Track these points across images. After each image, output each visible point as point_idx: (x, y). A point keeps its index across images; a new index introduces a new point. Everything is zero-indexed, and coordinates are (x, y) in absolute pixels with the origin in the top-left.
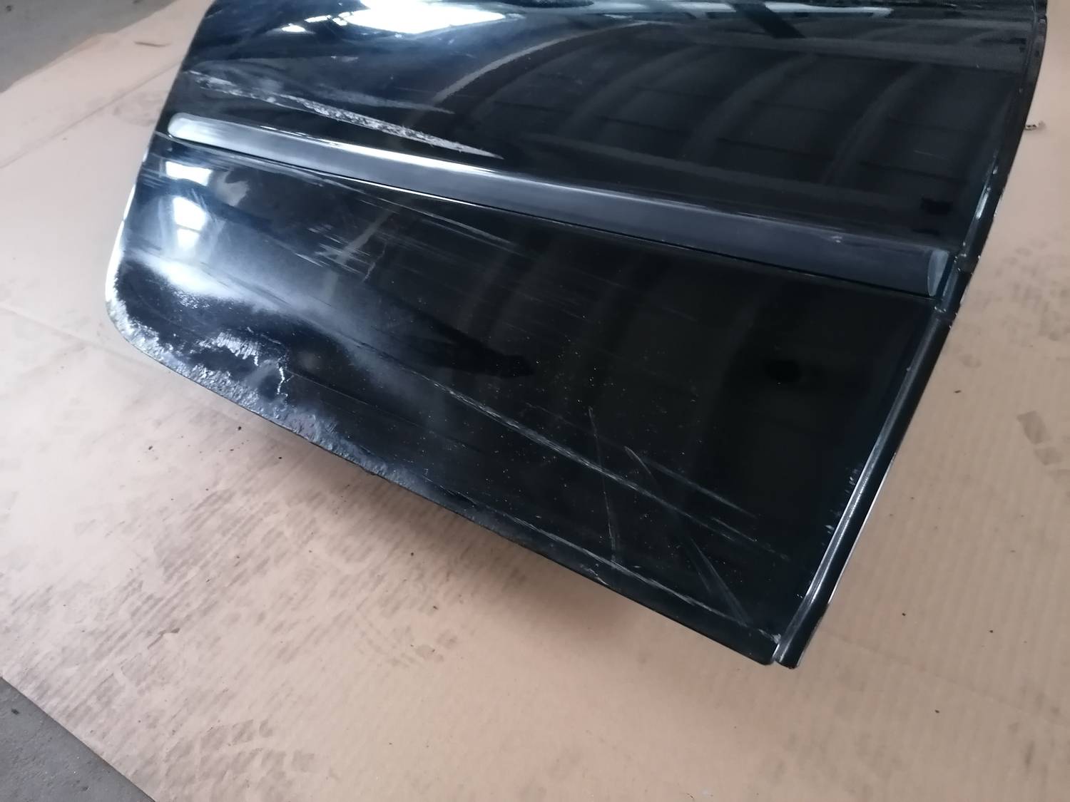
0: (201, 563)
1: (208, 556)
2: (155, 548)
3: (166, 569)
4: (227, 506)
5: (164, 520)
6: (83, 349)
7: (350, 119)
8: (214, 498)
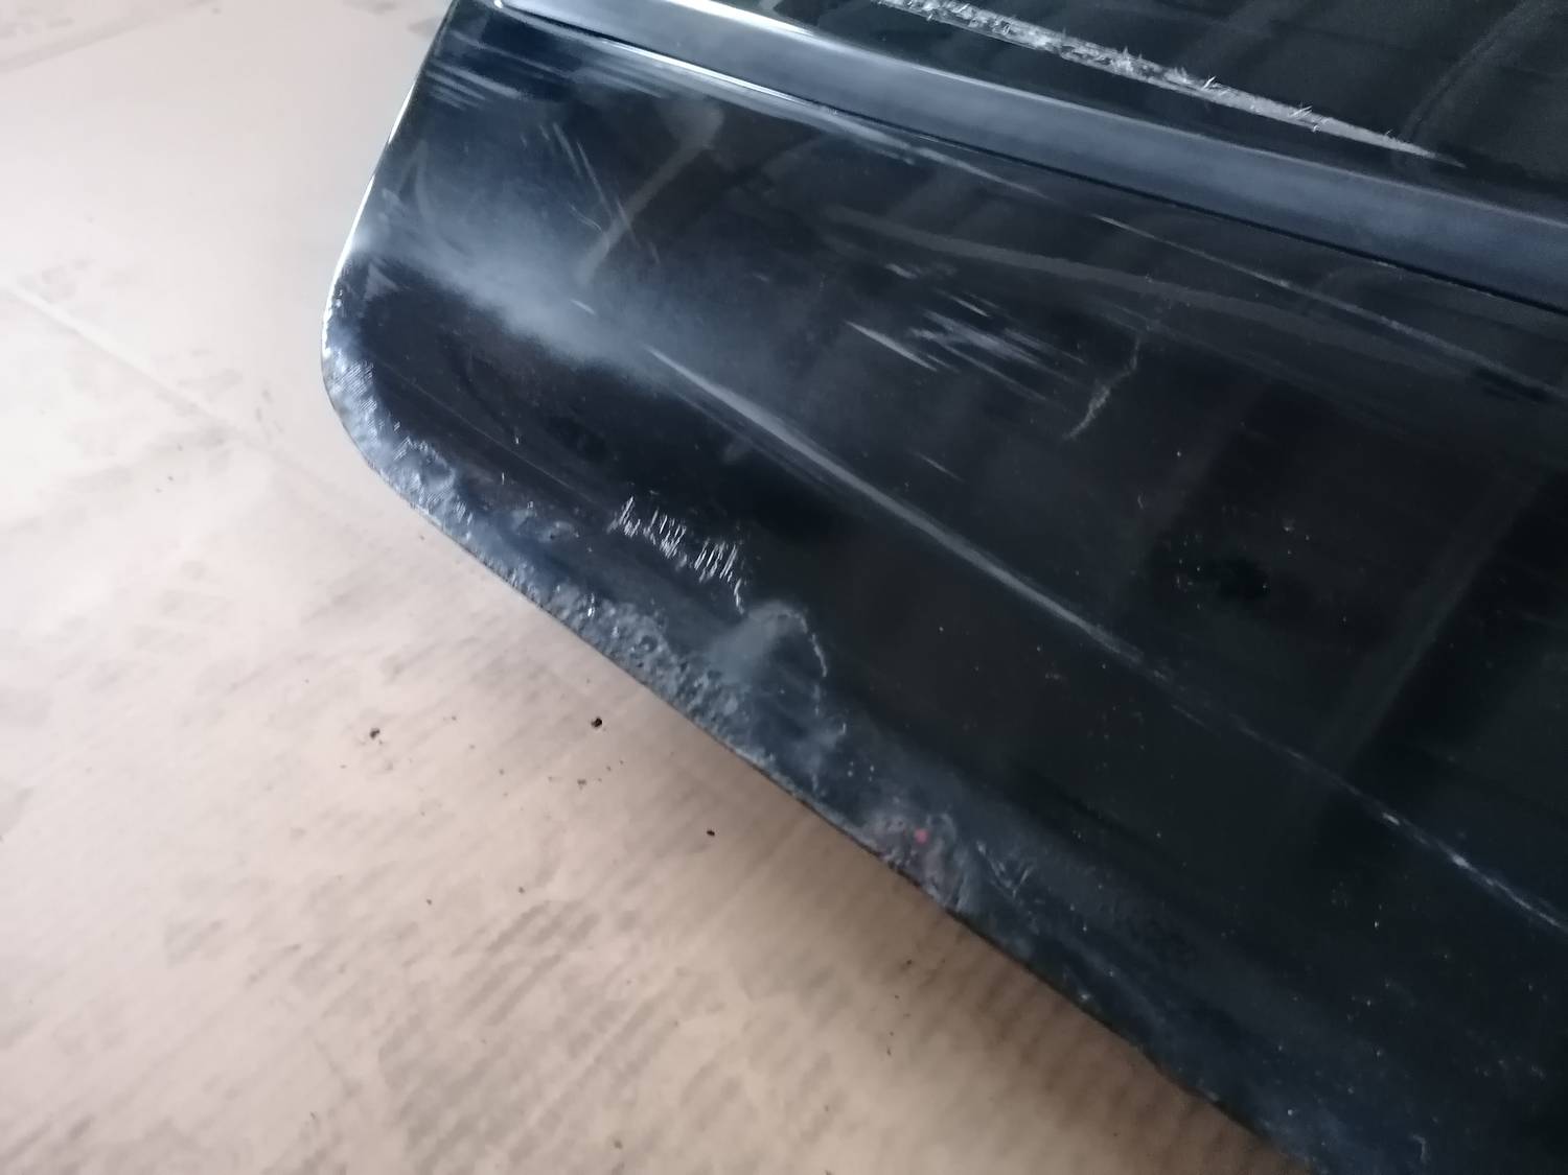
0: (513, 1139)
1: (535, 1114)
2: (383, 1054)
3: (415, 1136)
4: (576, 957)
5: (408, 964)
6: (220, 442)
7: (961, 19)
8: (541, 921)
